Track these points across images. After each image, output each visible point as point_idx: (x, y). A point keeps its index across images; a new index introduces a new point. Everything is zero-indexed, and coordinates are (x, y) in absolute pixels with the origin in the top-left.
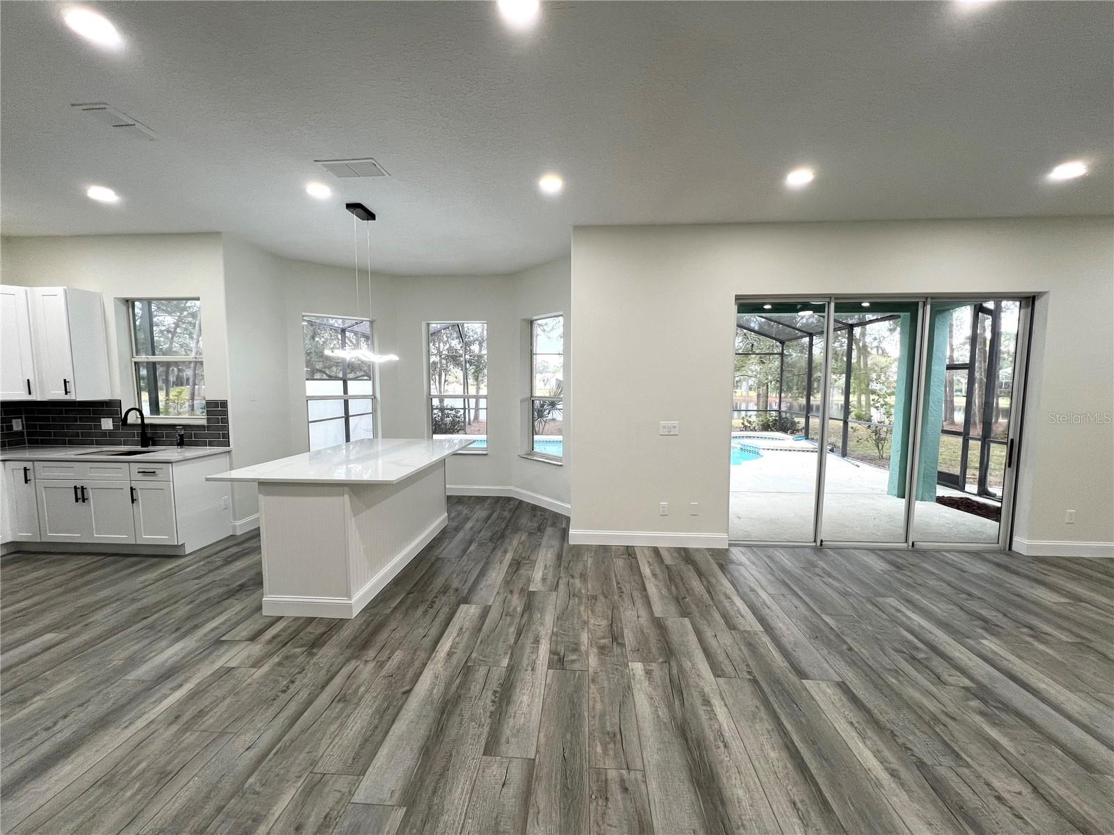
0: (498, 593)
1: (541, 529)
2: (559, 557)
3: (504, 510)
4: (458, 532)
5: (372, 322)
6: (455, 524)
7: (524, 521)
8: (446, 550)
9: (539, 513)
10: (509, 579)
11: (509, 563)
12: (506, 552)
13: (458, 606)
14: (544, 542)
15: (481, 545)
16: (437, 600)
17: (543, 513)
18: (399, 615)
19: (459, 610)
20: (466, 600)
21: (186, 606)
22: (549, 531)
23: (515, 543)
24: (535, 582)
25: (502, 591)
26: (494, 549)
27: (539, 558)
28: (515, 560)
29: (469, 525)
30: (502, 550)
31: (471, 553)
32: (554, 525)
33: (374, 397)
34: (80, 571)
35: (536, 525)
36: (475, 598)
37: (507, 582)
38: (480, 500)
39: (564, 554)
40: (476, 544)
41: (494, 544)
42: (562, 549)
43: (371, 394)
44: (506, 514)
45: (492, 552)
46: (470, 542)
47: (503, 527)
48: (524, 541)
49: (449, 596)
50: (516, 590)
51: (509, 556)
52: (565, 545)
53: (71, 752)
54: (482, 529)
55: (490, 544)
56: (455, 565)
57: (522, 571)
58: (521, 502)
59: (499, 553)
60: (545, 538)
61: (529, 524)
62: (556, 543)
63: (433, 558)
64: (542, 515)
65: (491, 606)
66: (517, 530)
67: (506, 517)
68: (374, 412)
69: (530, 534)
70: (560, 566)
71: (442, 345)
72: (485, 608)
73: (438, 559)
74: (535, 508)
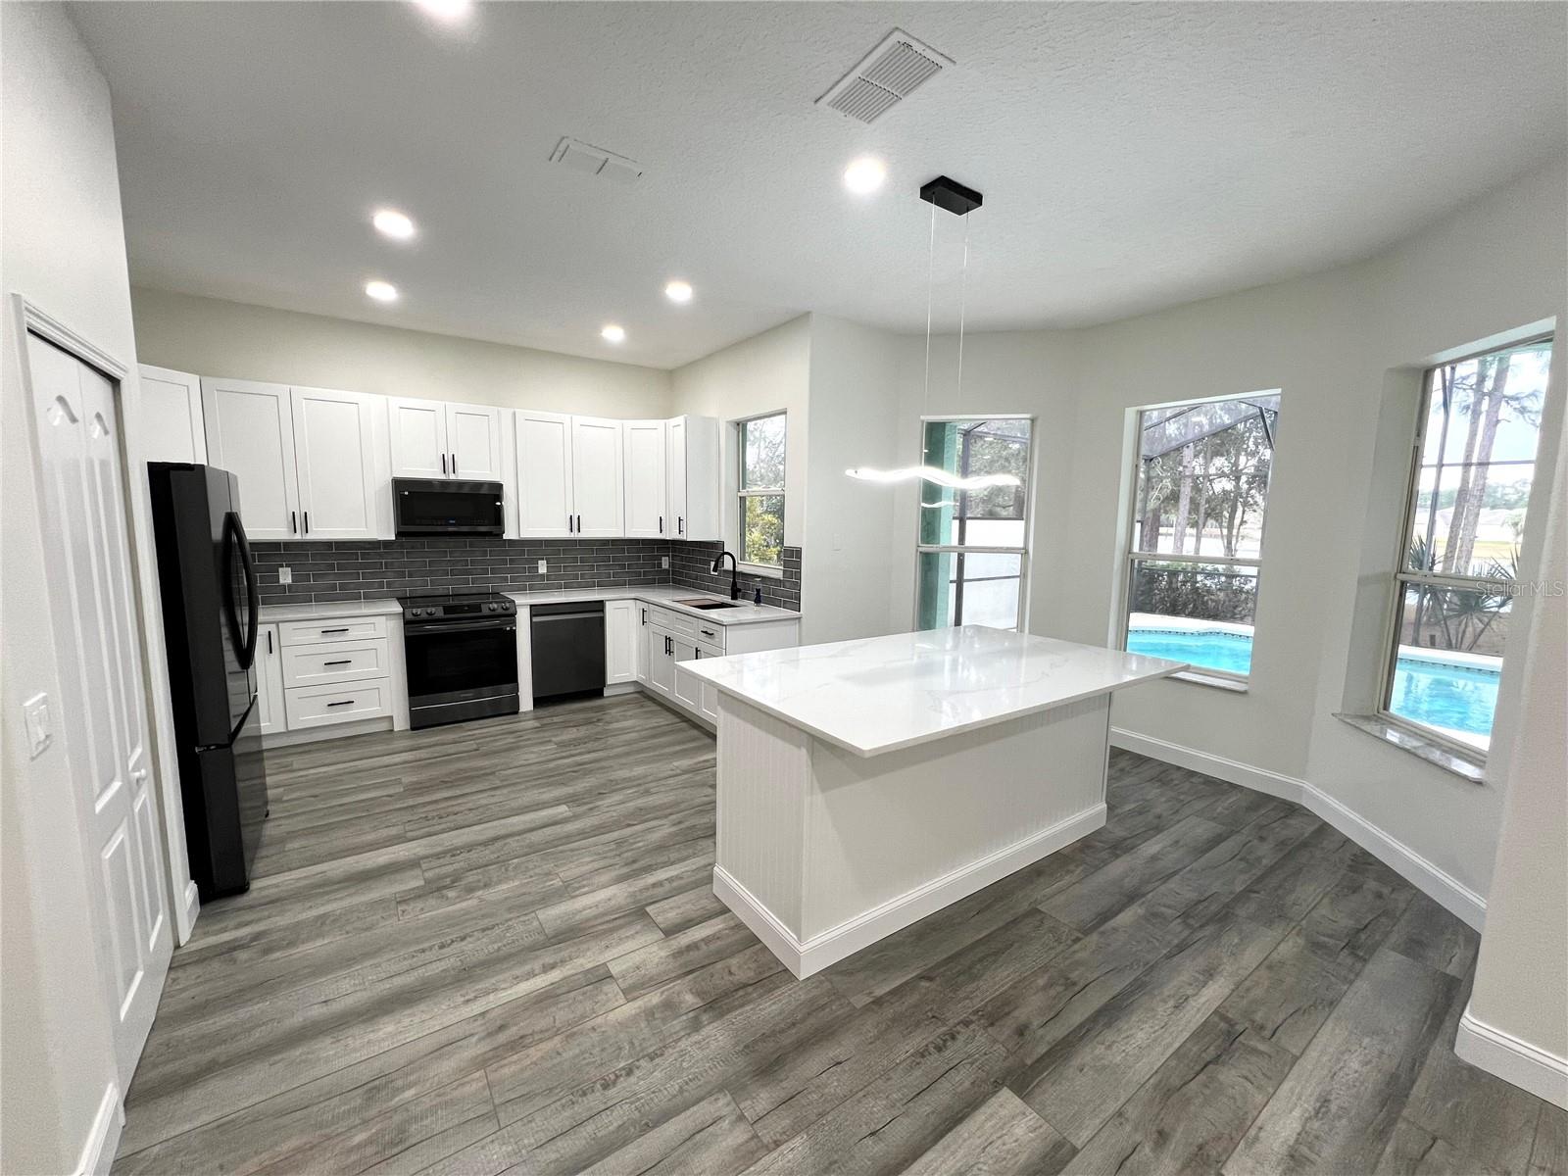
0: (1120, 1114)
1: (1357, 946)
2: (1394, 1093)
3: (1262, 839)
4: (1117, 856)
5: (1033, 420)
6: (1120, 832)
7: (1311, 895)
8: (1061, 899)
9: (1372, 885)
10: (1176, 1081)
11: (1200, 1019)
12: (1210, 973)
13: (997, 1085)
14: (1350, 1002)
15: (1153, 916)
16: (964, 1033)
17: (1386, 891)
18: (870, 1026)
19: (994, 1103)
20: (1023, 1080)
21: (670, 827)
22: (1388, 963)
23: (1251, 956)
24: (1259, 1147)
25: (1132, 1112)
26: (1181, 948)
27: (1313, 1053)
28: (1224, 1018)
29: (1152, 847)
30: (1201, 962)
31: (1115, 930)
32: (1413, 947)
33: (1025, 552)
34: (654, 732)
35: (1346, 923)
36: (1050, 1092)
37: (1169, 1092)
38: (1217, 787)
39: (1419, 1090)
40: (1141, 911)
41: (1186, 933)
42: (1415, 1062)
43: (1021, 545)
44: (1266, 853)
45: (1169, 956)
46: (1132, 897)
47: (1239, 889)
48: (1282, 963)
49: (995, 1041)
50: (1178, 1145)
51: (1214, 994)
52: (1438, 1048)
53: (421, 999)
54: (1175, 873)
55: (1176, 926)
56: (1061, 948)
57: (1228, 1075)
58: (1324, 829)
59: (1189, 968)
60: (1362, 986)
61: (1324, 910)
62: (1400, 1024)
63: (1025, 907)
64: (1379, 896)
65: (1075, 1151)
66: (1276, 913)
67: (1259, 859)
68: (1023, 576)
69: (1315, 946)
70: (1382, 1134)
71: (1242, 459)
72: (1058, 1146)
73: (1034, 912)
74: (1362, 864)
